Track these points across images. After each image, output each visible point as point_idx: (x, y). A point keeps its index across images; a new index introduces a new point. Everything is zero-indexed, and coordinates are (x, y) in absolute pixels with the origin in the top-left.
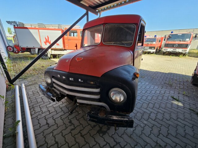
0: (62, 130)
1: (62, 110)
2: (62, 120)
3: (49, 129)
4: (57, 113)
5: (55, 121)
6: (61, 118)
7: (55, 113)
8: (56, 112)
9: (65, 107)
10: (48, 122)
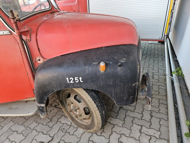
0: (142, 100)
1: (126, 117)
2: (135, 107)
3: (153, 110)
4: (134, 118)
5: (142, 112)
6: (134, 110)
7: (136, 121)
8: (134, 122)
9: (118, 117)
10: (149, 117)
